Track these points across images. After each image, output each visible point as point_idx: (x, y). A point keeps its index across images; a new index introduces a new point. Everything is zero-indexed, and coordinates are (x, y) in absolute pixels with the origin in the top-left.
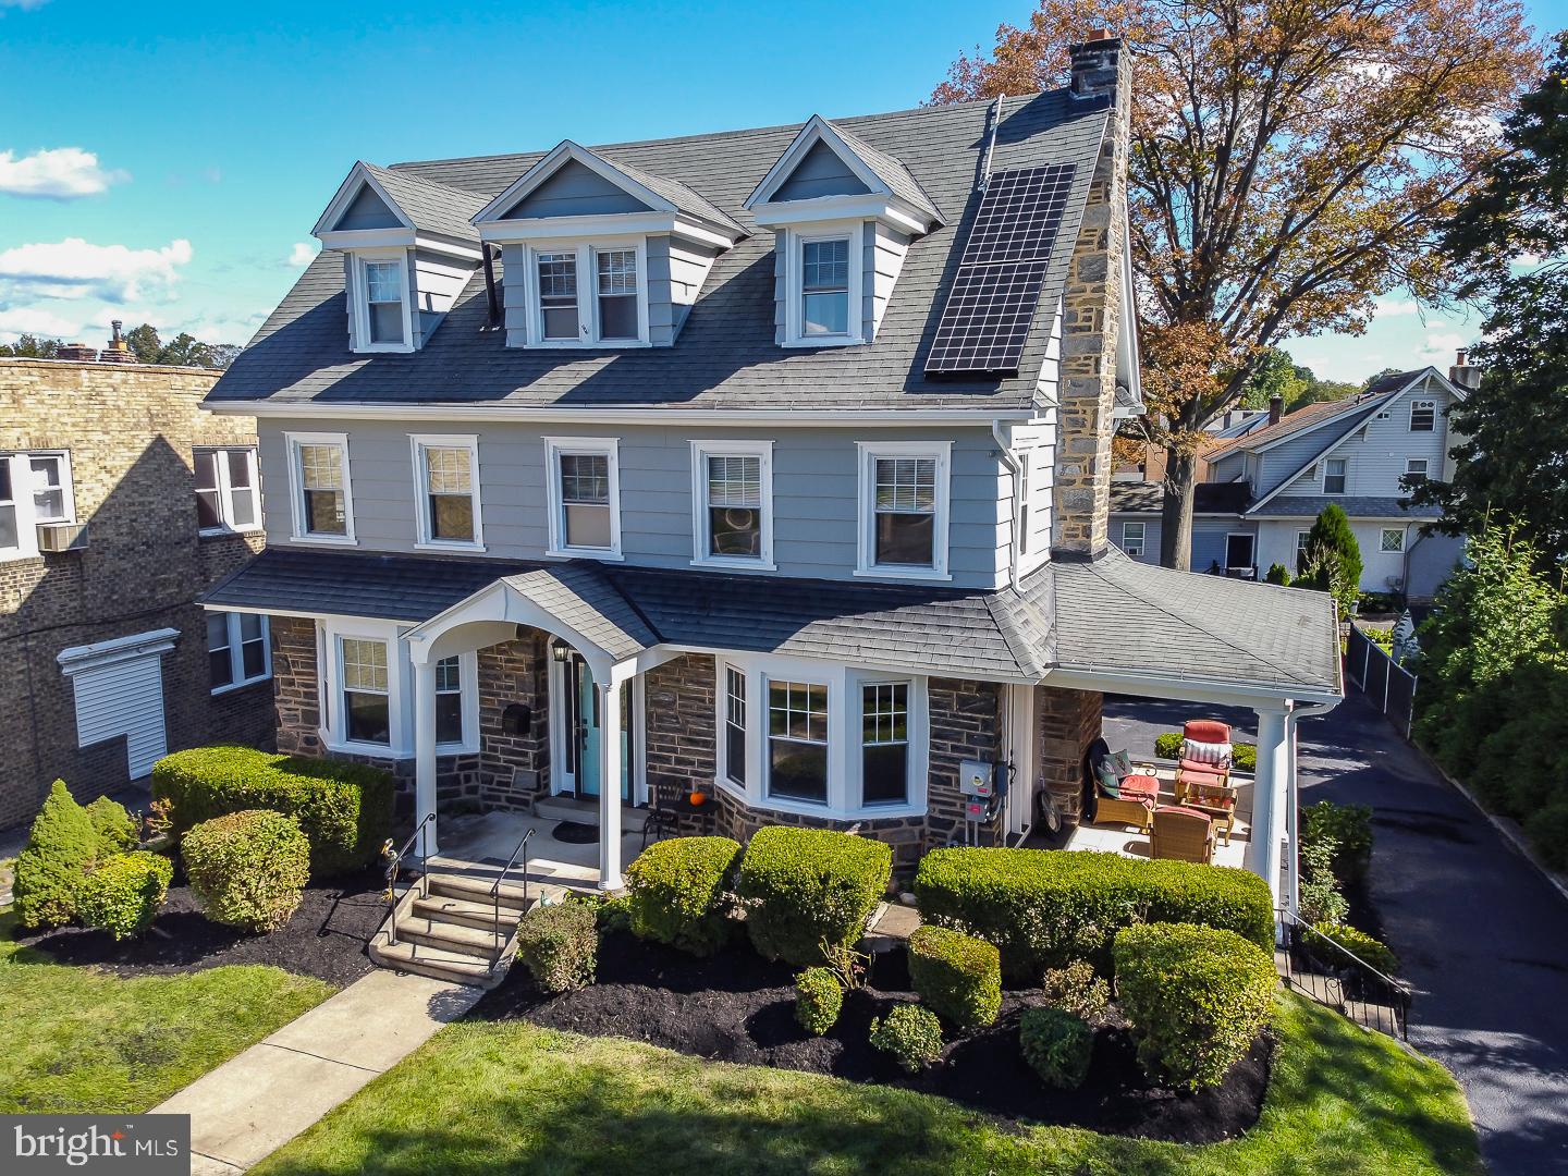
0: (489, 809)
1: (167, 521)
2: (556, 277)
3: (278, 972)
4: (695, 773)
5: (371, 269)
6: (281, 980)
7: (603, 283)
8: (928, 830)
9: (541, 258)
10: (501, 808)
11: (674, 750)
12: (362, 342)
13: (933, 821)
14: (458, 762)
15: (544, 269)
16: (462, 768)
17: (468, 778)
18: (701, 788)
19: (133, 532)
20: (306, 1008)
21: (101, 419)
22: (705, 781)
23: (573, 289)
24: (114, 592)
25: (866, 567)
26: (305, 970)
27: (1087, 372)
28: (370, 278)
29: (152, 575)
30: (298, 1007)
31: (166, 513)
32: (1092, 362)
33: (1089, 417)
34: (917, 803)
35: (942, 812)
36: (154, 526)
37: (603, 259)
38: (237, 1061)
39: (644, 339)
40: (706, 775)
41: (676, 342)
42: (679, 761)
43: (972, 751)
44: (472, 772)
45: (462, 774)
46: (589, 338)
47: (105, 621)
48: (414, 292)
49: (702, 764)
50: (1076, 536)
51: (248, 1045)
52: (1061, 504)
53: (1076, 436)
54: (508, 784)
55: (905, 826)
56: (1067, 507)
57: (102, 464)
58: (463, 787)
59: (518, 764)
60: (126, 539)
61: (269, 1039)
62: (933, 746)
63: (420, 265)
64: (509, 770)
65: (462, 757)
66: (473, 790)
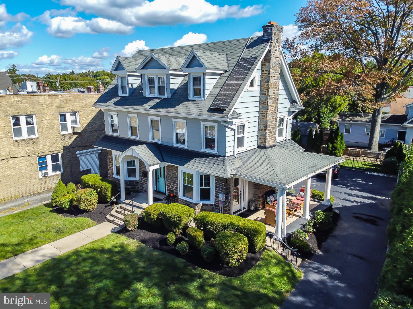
0: (141, 192)
1: (100, 126)
2: (151, 81)
3: (90, 219)
4: (174, 189)
5: (122, 78)
6: (89, 221)
7: (159, 83)
8: (214, 207)
9: (149, 77)
10: (143, 192)
11: (171, 184)
12: (120, 93)
13: (215, 205)
14: (135, 182)
15: (149, 80)
16: (136, 183)
17: (137, 185)
18: (175, 193)
19: (92, 128)
20: (90, 227)
21: (85, 105)
22: (176, 191)
23: (154, 84)
24: (88, 140)
25: (203, 149)
26: (94, 220)
27: (265, 104)
28: (122, 80)
29: (97, 137)
30: (89, 226)
31: (99, 124)
32: (266, 102)
33: (265, 115)
34: (212, 201)
35: (217, 203)
36: (97, 127)
37: (159, 78)
38: (74, 235)
39: (166, 96)
40: (176, 190)
41: (171, 97)
42: (172, 187)
43: (222, 191)
44: (138, 184)
45: (136, 184)
46: (156, 95)
47: (86, 146)
48: (128, 84)
49: (176, 188)
50: (263, 143)
51: (77, 232)
52: (260, 135)
53: (263, 119)
54: (144, 187)
55: (209, 206)
56: (261, 136)
57: (85, 114)
58: (136, 187)
59: (145, 183)
60: (91, 130)
61: (81, 232)
62: (216, 189)
63: (129, 78)
64: (144, 184)
65: (136, 181)
66: (138, 188)
